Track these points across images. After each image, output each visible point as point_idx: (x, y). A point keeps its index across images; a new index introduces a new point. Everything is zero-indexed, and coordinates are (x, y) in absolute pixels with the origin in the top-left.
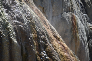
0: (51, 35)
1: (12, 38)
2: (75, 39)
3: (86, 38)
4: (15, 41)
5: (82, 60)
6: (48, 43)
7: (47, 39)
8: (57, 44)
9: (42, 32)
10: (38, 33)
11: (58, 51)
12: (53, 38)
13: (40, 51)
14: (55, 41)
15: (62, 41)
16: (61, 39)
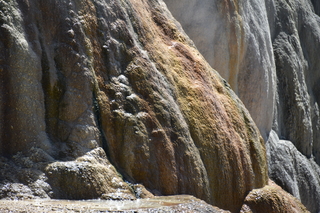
0: (145, 17)
1: (11, 28)
2: (229, 32)
3: (266, 29)
4: (22, 40)
5: (254, 104)
6: (137, 45)
7: (131, 32)
8: (165, 49)
9: (116, 8)
10: (99, 10)
11: (170, 75)
12: (153, 27)
13: (107, 73)
14: (158, 39)
15: (184, 40)
16: (181, 33)
